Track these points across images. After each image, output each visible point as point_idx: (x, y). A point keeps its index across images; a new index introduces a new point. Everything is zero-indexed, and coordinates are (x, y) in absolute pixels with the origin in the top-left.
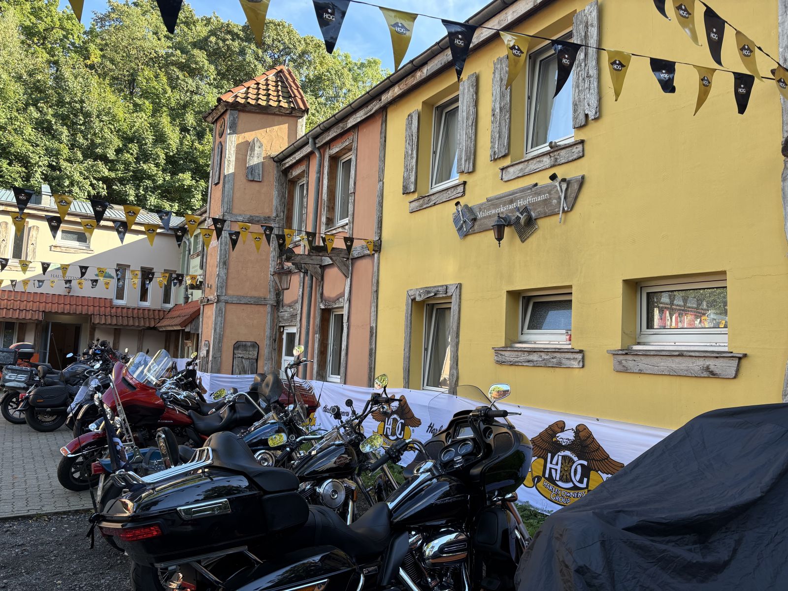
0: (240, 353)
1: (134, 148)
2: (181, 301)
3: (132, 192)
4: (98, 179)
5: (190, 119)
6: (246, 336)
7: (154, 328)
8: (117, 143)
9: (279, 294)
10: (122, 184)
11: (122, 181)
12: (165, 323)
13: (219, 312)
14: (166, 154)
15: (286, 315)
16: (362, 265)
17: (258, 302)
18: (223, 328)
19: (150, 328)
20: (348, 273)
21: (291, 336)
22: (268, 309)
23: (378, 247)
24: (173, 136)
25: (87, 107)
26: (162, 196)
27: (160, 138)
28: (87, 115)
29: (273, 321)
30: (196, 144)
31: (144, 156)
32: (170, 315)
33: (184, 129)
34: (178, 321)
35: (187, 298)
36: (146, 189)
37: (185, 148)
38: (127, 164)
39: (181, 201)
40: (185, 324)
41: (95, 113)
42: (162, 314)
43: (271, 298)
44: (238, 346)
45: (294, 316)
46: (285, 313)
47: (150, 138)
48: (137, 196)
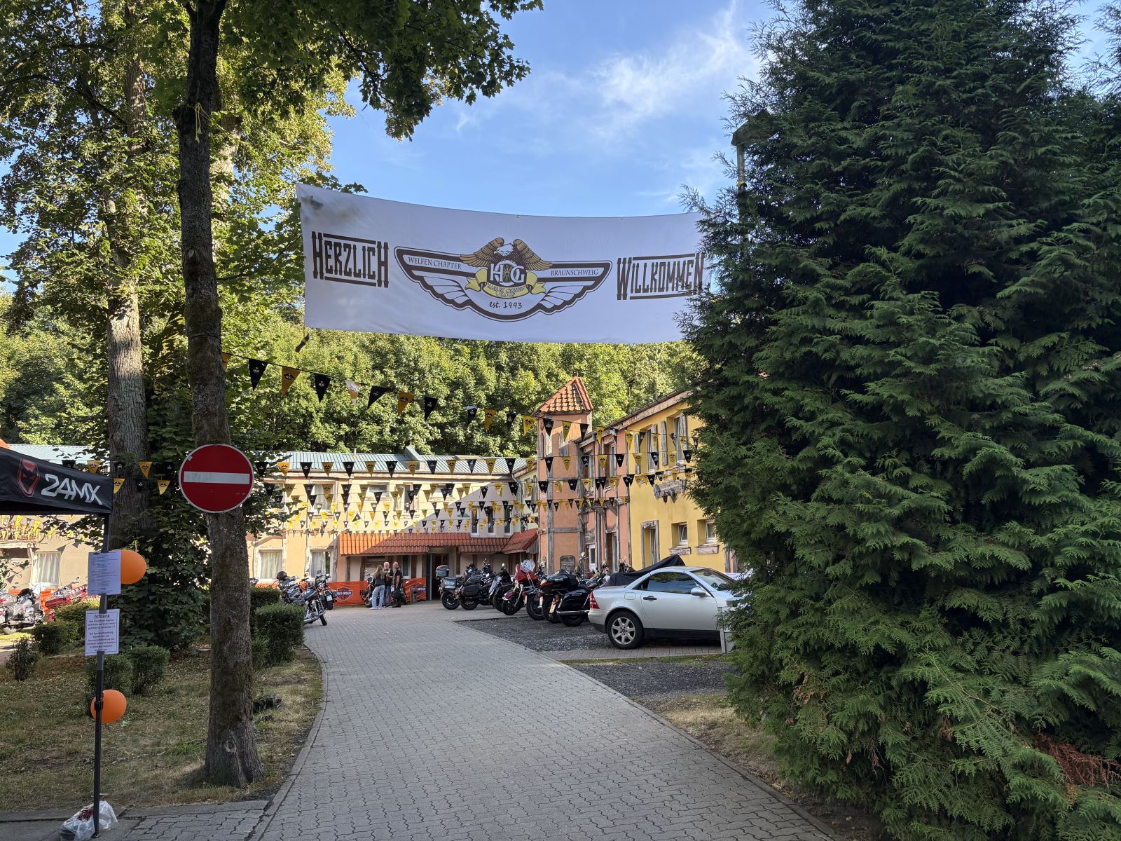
0: (564, 563)
1: (460, 393)
2: (519, 530)
3: (461, 433)
4: (433, 425)
5: (503, 357)
6: (568, 553)
7: (501, 553)
8: (446, 391)
9: (584, 525)
10: (452, 426)
11: (452, 424)
12: (510, 547)
13: (551, 539)
14: (486, 395)
15: (589, 538)
16: (622, 508)
17: (572, 531)
18: (553, 548)
19: (498, 553)
20: (617, 513)
21: (593, 550)
22: (579, 534)
23: (628, 500)
24: (490, 375)
25: (421, 365)
26: (486, 433)
27: (480, 381)
28: (422, 372)
29: (582, 542)
30: (511, 382)
31: (468, 399)
32: (511, 542)
33: (499, 368)
34: (520, 545)
35: (523, 528)
36: (472, 429)
37: (502, 386)
38: (455, 409)
39: (502, 434)
40: (526, 547)
41: (427, 369)
42: (505, 542)
43: (579, 527)
44: (563, 559)
45: (593, 538)
46: (589, 537)
47: (471, 382)
48: (465, 435)
